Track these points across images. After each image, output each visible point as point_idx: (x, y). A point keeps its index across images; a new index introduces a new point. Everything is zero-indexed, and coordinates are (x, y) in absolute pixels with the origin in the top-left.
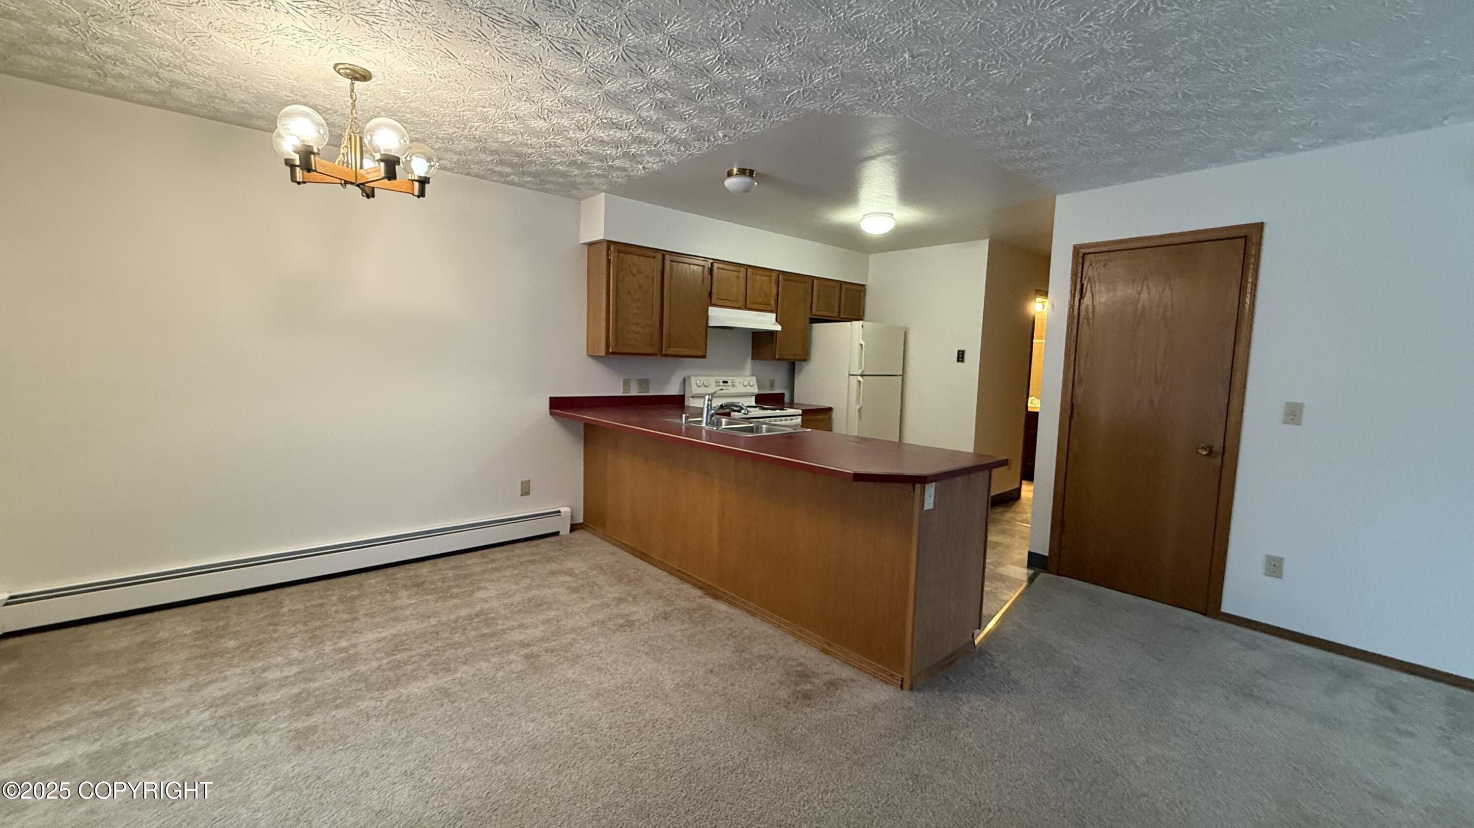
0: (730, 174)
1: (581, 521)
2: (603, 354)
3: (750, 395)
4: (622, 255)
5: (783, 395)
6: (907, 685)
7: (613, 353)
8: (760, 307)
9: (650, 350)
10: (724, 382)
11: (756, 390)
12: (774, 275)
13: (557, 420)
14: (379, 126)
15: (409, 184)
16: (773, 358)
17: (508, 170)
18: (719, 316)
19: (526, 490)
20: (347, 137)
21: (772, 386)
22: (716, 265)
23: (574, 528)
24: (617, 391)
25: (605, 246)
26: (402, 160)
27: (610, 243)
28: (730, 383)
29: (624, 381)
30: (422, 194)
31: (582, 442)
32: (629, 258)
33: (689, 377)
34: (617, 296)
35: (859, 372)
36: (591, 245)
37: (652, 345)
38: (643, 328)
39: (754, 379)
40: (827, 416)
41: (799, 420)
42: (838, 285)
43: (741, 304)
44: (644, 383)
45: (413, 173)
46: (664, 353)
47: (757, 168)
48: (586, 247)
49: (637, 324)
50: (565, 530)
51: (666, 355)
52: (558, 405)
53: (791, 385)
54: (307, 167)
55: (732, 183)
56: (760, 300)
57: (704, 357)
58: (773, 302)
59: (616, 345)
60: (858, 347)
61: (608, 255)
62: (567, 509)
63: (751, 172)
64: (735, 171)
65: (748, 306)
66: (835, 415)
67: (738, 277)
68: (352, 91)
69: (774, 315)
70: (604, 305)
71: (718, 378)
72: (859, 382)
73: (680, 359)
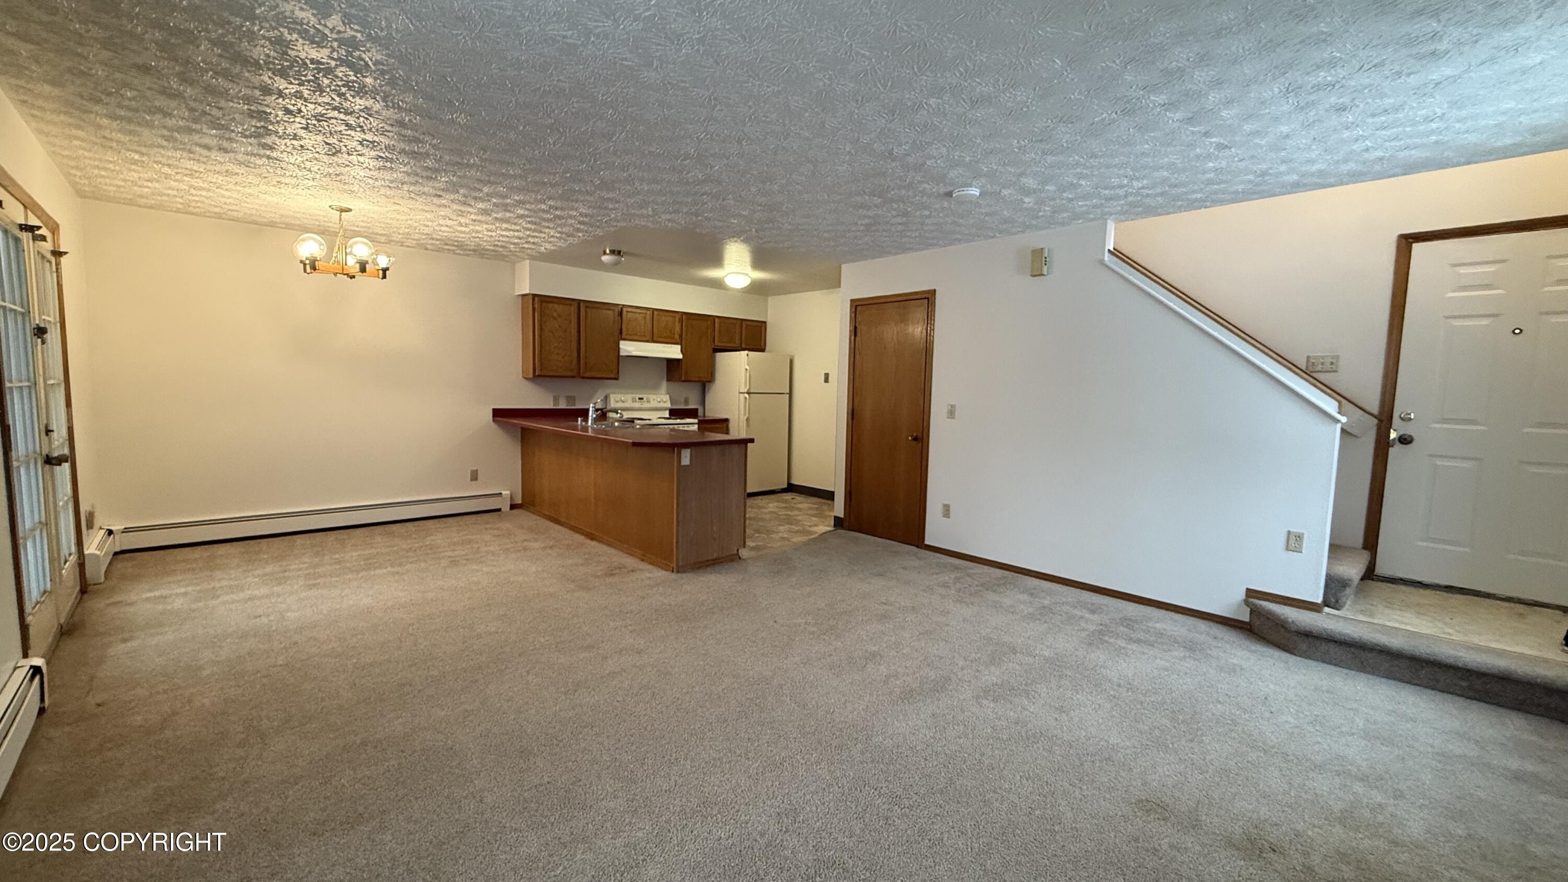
0: (605, 253)
1: (520, 502)
2: (531, 376)
3: (666, 409)
4: (544, 305)
5: (696, 410)
6: (675, 570)
7: (539, 376)
8: (667, 340)
9: (568, 374)
10: (640, 399)
11: (668, 405)
12: (678, 317)
13: (499, 426)
14: (356, 243)
15: (376, 272)
16: (680, 380)
17: (454, 248)
18: (628, 348)
19: (474, 476)
20: (337, 247)
21: (686, 401)
22: (625, 309)
23: (513, 507)
24: (549, 405)
25: (531, 297)
26: (370, 261)
27: (534, 296)
28: (645, 399)
29: (554, 397)
30: (384, 277)
31: (520, 443)
32: (550, 305)
33: (609, 395)
34: (540, 336)
35: (746, 391)
36: (524, 296)
37: (571, 370)
38: (563, 357)
39: (668, 396)
40: (725, 425)
41: (695, 427)
42: (739, 322)
43: (648, 337)
44: (571, 399)
45: (378, 265)
46: (582, 375)
47: (623, 249)
48: (520, 297)
49: (558, 354)
50: (506, 508)
51: (583, 378)
52: (498, 414)
53: (703, 403)
54: (314, 268)
55: (605, 258)
56: (665, 335)
57: (616, 379)
58: (677, 337)
59: (541, 370)
60: (744, 370)
61: (533, 304)
62: (508, 492)
63: (619, 252)
64: (608, 251)
65: (655, 339)
66: (731, 425)
67: (645, 318)
68: (340, 219)
69: (679, 347)
70: (531, 341)
71: (634, 395)
72: (746, 398)
73: (601, 381)
